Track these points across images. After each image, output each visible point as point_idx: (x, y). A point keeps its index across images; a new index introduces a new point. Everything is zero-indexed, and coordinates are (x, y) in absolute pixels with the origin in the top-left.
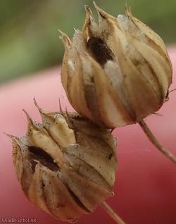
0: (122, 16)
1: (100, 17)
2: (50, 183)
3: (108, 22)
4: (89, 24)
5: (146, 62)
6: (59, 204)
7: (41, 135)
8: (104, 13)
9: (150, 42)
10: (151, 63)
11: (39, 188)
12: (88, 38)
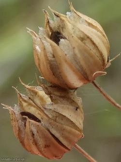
0: (69, 13)
1: (54, 16)
2: (38, 132)
3: (61, 19)
4: (48, 22)
5: (88, 37)
6: (45, 145)
7: (29, 107)
8: (57, 13)
9: (90, 24)
10: (91, 37)
11: (31, 137)
12: (50, 34)
